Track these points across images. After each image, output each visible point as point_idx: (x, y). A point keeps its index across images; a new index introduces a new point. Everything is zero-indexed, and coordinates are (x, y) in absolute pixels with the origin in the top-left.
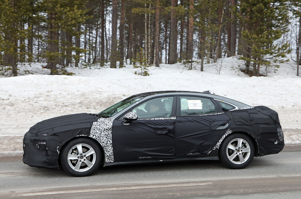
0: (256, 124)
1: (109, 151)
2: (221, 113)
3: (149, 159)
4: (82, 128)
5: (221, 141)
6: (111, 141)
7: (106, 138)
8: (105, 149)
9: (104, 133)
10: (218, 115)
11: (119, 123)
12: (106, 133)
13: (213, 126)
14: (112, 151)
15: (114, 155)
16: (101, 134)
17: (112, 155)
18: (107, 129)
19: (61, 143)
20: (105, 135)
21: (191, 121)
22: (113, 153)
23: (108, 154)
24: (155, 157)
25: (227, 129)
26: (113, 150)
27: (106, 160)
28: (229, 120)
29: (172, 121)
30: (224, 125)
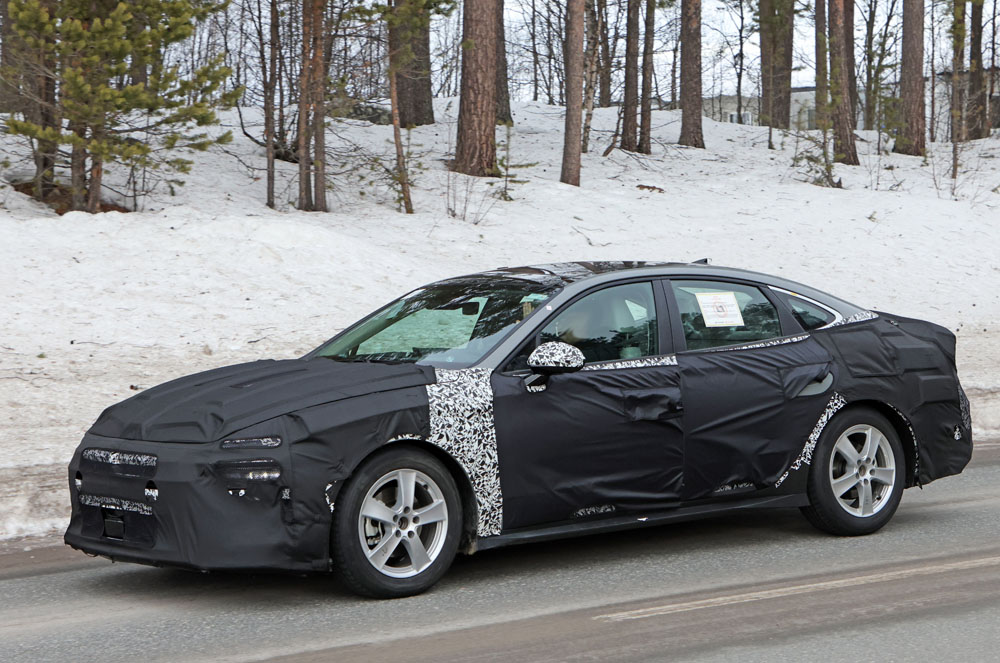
1: (489, 494)
2: (800, 338)
3: (605, 516)
4: (405, 410)
6: (494, 454)
7: (480, 442)
8: (479, 484)
9: (470, 424)
10: (792, 343)
11: (514, 387)
12: (476, 424)
13: (793, 385)
14: (497, 493)
15: (504, 506)
16: (461, 429)
17: (499, 508)
18: (479, 411)
19: (337, 469)
20: (475, 431)
21: (724, 370)
22: (501, 500)
23: (487, 505)
24: (623, 508)
26: (503, 487)
27: (481, 526)
28: (830, 362)
29: (669, 373)
30: (819, 380)
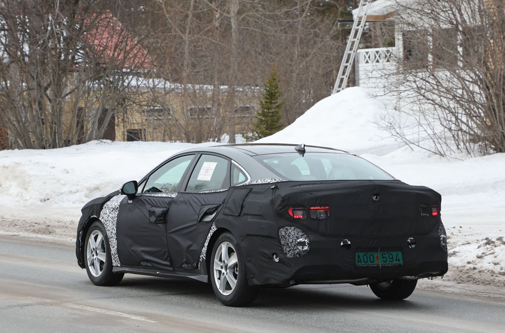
0: (245, 214)
3: (150, 268)
4: (96, 204)
5: (206, 244)
6: (115, 229)
8: (111, 241)
13: (200, 215)
14: (116, 247)
16: (109, 216)
17: (116, 254)
18: (114, 209)
19: (81, 225)
20: (112, 217)
21: (185, 203)
23: (113, 252)
25: (212, 221)
27: (113, 261)
28: (220, 205)
29: (167, 201)
30: (211, 214)
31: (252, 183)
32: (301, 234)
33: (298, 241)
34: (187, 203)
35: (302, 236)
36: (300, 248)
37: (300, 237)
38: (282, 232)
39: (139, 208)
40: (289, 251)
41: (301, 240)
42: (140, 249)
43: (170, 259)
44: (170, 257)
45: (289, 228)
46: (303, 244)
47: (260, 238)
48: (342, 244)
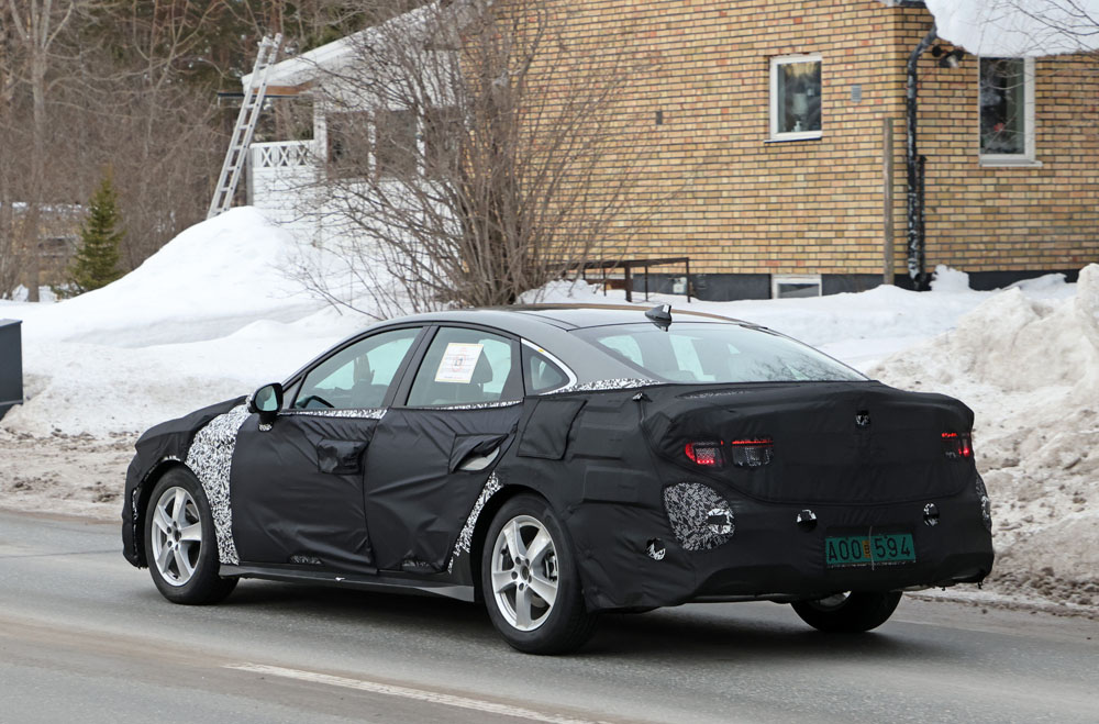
0: (576, 456)
1: (224, 523)
2: (510, 403)
5: (473, 520)
6: (227, 485)
7: (219, 472)
8: (216, 512)
9: (218, 454)
10: (499, 408)
11: (254, 424)
12: (221, 455)
14: (229, 523)
15: (233, 536)
16: (210, 457)
17: (230, 538)
18: (223, 443)
19: (138, 477)
20: (219, 461)
21: (412, 431)
22: (230, 530)
23: (221, 532)
24: (326, 563)
25: (487, 471)
26: (233, 519)
27: (221, 553)
28: (508, 435)
29: (364, 426)
30: (485, 454)
31: (582, 388)
32: (714, 498)
33: (710, 513)
34: (417, 430)
35: (717, 503)
36: (714, 529)
37: (713, 505)
38: (672, 494)
39: (289, 442)
40: (689, 537)
41: (716, 511)
42: (292, 529)
43: (372, 551)
44: (371, 546)
45: (688, 486)
46: (720, 520)
47: (619, 507)
48: (799, 519)
